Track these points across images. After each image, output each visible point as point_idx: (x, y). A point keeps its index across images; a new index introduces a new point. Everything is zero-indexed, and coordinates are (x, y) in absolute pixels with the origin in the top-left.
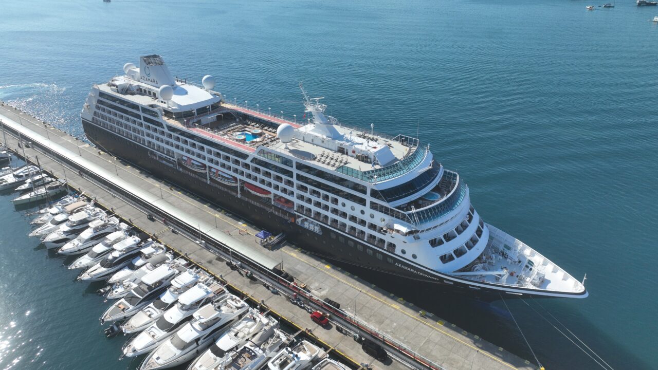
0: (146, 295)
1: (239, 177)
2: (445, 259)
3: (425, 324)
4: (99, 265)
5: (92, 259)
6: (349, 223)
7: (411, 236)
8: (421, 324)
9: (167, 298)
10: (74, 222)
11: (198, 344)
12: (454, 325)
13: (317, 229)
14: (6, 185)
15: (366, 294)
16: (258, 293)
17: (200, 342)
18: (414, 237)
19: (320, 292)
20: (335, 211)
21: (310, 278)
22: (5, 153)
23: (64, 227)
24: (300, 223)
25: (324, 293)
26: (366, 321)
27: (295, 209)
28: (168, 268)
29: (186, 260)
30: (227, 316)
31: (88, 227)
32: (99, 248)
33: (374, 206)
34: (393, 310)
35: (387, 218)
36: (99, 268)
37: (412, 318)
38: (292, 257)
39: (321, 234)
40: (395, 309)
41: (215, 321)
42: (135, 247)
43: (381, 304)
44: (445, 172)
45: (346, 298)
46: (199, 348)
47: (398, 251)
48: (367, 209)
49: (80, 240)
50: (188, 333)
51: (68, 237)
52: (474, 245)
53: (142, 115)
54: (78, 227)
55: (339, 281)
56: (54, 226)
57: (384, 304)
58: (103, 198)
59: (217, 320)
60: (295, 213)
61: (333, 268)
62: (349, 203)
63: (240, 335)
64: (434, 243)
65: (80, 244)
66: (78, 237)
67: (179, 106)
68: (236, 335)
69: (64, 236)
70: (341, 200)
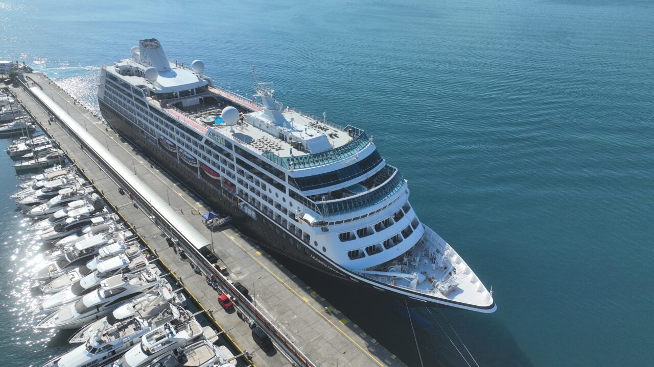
0: (74, 260)
1: (198, 158)
2: (354, 255)
3: (326, 321)
4: (52, 229)
5: (50, 223)
6: (276, 211)
7: (319, 228)
8: (323, 320)
9: (91, 265)
10: (49, 188)
11: (98, 310)
12: (356, 326)
13: (253, 214)
14: (17, 152)
15: (282, 283)
16: (182, 270)
17: (100, 309)
18: (322, 228)
19: (238, 277)
20: (265, 197)
21: (235, 263)
22: (30, 125)
23: (40, 193)
24: (242, 206)
25: (241, 278)
26: (267, 310)
27: (237, 193)
28: (103, 237)
29: (133, 233)
30: (133, 287)
31: (58, 194)
32: (60, 213)
33: (292, 194)
34: (301, 302)
35: (302, 207)
36: (52, 231)
37: (317, 313)
38: (230, 240)
39: (256, 219)
40: (304, 302)
41: (121, 291)
42: (88, 215)
43: (293, 295)
44: (386, 166)
45: (260, 285)
46: (98, 314)
47: (312, 243)
48: (287, 196)
49: (48, 205)
50: (92, 299)
51: (40, 201)
52: (396, 244)
53: (134, 95)
54: (51, 194)
55: (262, 268)
56: (34, 190)
57: (296, 295)
58: (91, 170)
59: (122, 289)
60: (237, 196)
61: (263, 255)
62: (275, 190)
63: (138, 307)
64: (345, 237)
65: (47, 208)
66: (48, 203)
67: (162, 87)
68: (134, 307)
69: (37, 200)
70: (268, 186)
